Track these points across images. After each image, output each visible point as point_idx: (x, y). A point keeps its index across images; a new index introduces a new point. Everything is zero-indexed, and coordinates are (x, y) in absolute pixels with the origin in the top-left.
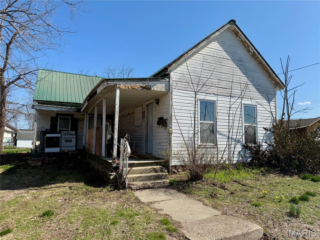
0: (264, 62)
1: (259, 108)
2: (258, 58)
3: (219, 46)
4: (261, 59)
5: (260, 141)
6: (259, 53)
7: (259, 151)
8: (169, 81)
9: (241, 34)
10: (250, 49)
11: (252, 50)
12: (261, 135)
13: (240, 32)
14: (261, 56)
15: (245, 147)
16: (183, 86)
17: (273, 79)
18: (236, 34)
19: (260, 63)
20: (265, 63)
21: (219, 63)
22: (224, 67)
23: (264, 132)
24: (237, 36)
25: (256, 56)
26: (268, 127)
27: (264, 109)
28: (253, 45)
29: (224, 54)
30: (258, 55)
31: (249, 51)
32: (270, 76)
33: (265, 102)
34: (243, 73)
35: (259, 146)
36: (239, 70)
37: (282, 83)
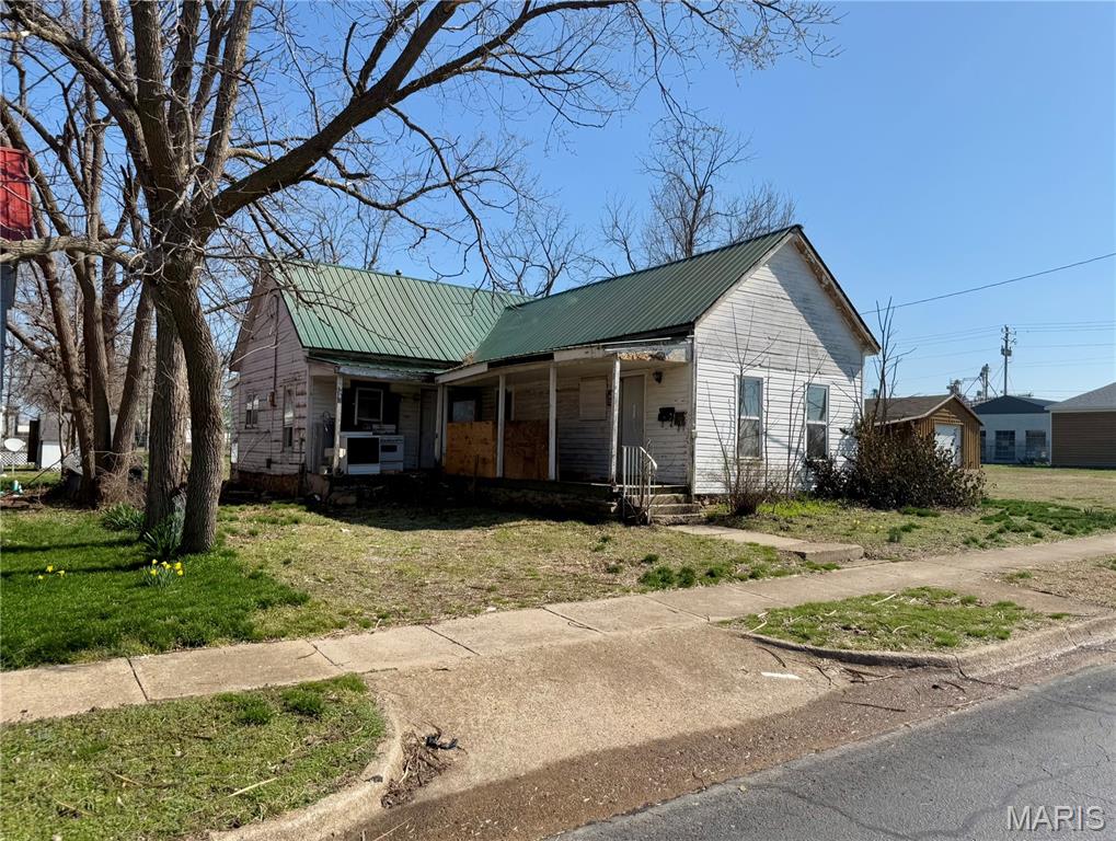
0: (846, 303)
1: (833, 390)
2: (836, 295)
3: (771, 274)
4: (842, 297)
5: (833, 452)
6: (838, 287)
7: (831, 471)
8: (692, 344)
9: (810, 250)
10: (824, 278)
11: (826, 279)
12: (835, 441)
13: (807, 247)
14: (841, 291)
15: (809, 464)
16: (713, 352)
17: (861, 335)
18: (801, 250)
19: (839, 304)
20: (848, 306)
21: (769, 307)
22: (778, 314)
23: (841, 436)
24: (802, 252)
25: (832, 290)
26: (847, 426)
27: (841, 393)
28: (828, 271)
29: (779, 290)
30: (837, 291)
31: (821, 281)
32: (854, 328)
33: (843, 379)
34: (809, 323)
35: (831, 462)
36: (802, 318)
37: (876, 343)
